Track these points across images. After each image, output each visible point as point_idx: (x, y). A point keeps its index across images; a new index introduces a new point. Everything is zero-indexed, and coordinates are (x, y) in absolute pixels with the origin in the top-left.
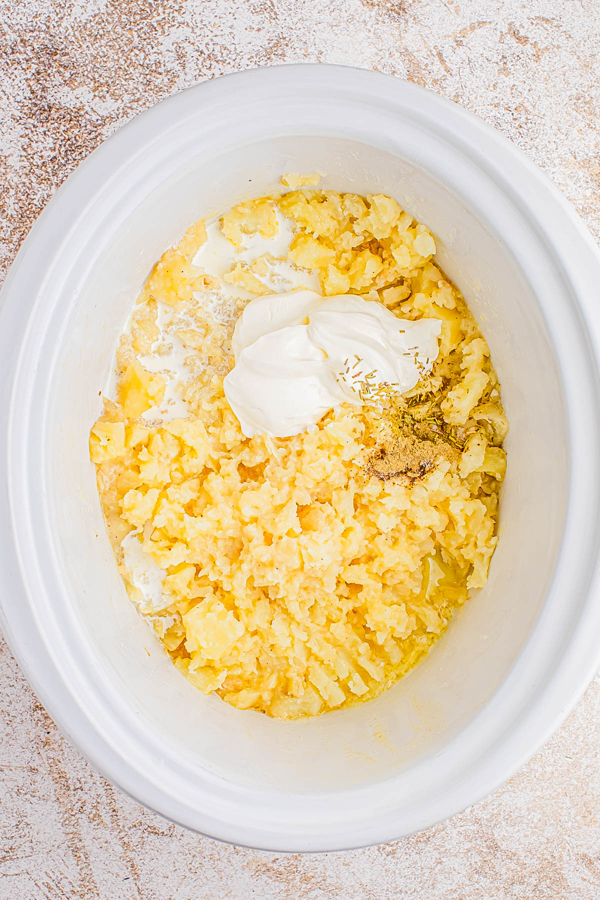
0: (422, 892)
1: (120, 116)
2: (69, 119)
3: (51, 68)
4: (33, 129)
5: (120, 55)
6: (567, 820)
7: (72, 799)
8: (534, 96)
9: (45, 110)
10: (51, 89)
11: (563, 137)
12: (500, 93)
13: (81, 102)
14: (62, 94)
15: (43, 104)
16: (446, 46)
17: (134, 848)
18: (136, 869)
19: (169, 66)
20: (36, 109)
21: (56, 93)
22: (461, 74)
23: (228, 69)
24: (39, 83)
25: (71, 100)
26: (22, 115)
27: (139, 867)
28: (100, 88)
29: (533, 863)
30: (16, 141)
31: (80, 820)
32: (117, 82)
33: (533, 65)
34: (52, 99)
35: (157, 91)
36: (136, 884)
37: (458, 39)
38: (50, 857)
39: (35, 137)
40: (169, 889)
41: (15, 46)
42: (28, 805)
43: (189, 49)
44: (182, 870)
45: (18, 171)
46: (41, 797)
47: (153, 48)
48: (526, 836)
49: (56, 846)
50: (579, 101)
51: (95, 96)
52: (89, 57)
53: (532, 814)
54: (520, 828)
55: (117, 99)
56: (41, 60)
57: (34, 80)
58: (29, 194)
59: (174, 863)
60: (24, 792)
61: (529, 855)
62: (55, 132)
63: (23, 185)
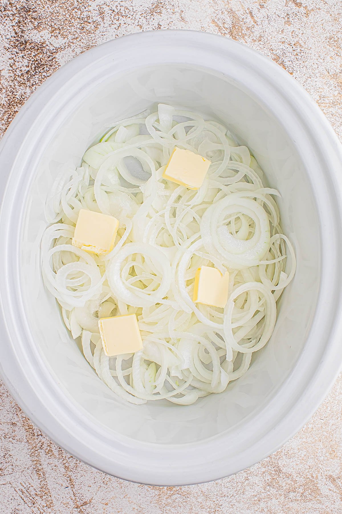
0: (237, 496)
1: (66, 48)
2: (37, 49)
3: (27, 20)
4: (16, 55)
5: (67, 12)
6: (321, 455)
7: (36, 441)
8: (305, 37)
9: (23, 44)
10: (27, 31)
11: (321, 61)
12: (285, 35)
13: (44, 39)
14: (33, 34)
15: (22, 40)
16: (255, 8)
17: (71, 469)
18: (72, 481)
19: (95, 19)
20: (18, 43)
21: (29, 34)
22: (263, 24)
23: (129, 21)
24: (20, 28)
25: (38, 38)
26: (10, 47)
27: (74, 481)
28: (55, 31)
29: (301, 480)
30: (6, 62)
31: (40, 453)
32: (65, 28)
33: (305, 19)
34: (27, 37)
35: (88, 33)
36: (72, 490)
37: (262, 4)
38: (23, 474)
39: (17, 59)
40: (91, 493)
41: (6, 6)
42: (11, 444)
43: (106, 9)
44: (99, 483)
45: (7, 79)
46: (18, 439)
47: (85, 8)
48: (297, 465)
49: (27, 468)
50: (331, 40)
51: (52, 36)
52: (49, 13)
53: (301, 452)
54: (293, 460)
55: (65, 38)
56: (21, 15)
57: (17, 26)
58: (13, 92)
59: (94, 478)
60: (8, 437)
61: (299, 475)
62: (29, 56)
63: (10, 87)
